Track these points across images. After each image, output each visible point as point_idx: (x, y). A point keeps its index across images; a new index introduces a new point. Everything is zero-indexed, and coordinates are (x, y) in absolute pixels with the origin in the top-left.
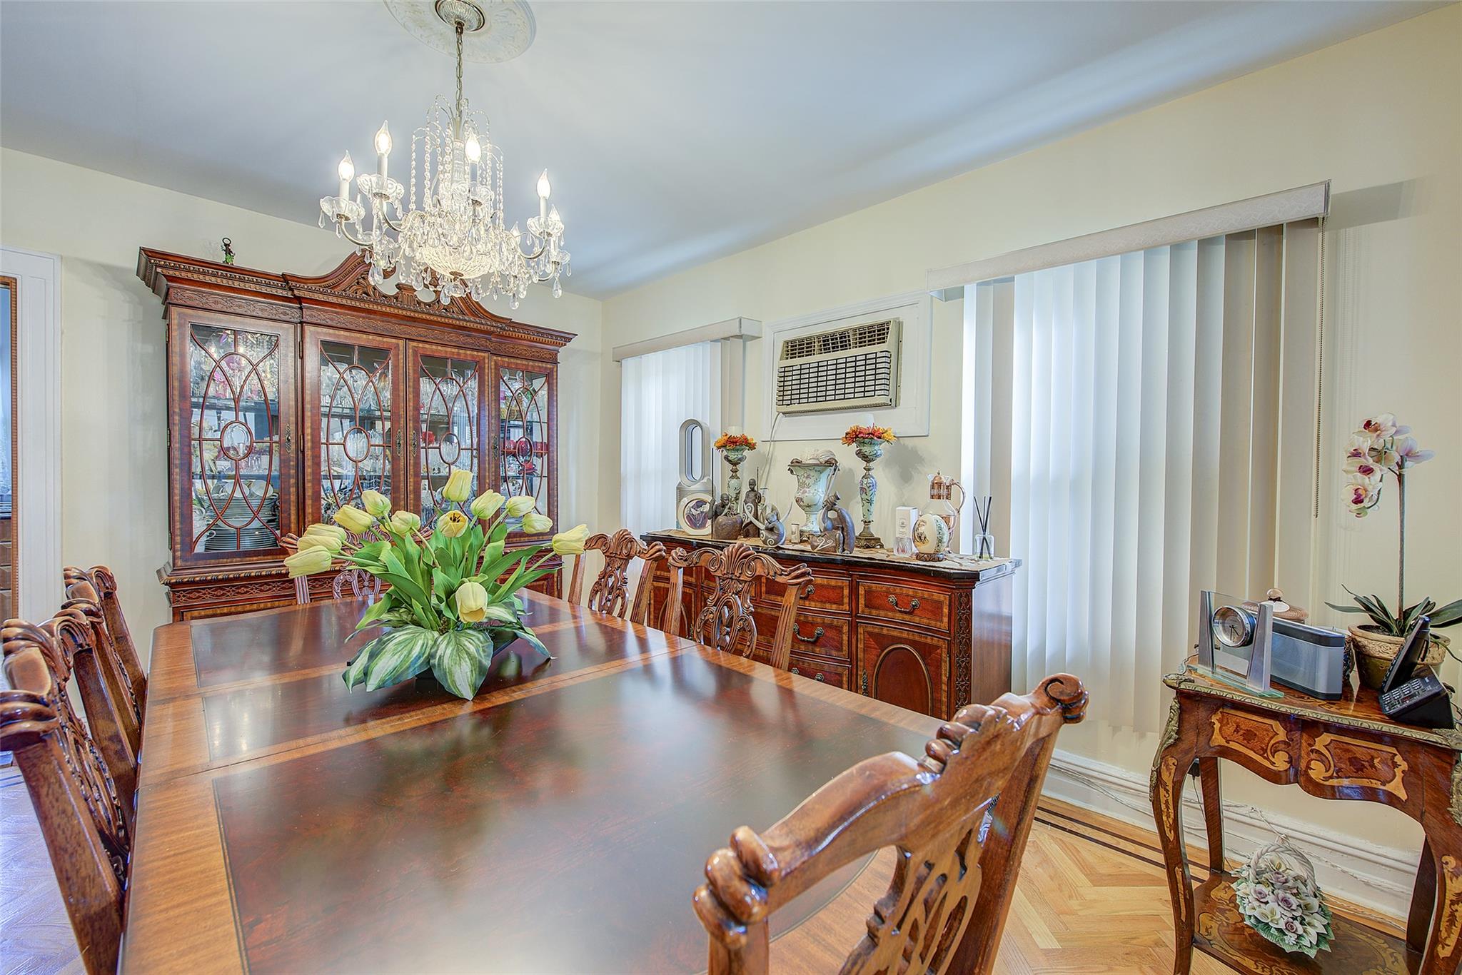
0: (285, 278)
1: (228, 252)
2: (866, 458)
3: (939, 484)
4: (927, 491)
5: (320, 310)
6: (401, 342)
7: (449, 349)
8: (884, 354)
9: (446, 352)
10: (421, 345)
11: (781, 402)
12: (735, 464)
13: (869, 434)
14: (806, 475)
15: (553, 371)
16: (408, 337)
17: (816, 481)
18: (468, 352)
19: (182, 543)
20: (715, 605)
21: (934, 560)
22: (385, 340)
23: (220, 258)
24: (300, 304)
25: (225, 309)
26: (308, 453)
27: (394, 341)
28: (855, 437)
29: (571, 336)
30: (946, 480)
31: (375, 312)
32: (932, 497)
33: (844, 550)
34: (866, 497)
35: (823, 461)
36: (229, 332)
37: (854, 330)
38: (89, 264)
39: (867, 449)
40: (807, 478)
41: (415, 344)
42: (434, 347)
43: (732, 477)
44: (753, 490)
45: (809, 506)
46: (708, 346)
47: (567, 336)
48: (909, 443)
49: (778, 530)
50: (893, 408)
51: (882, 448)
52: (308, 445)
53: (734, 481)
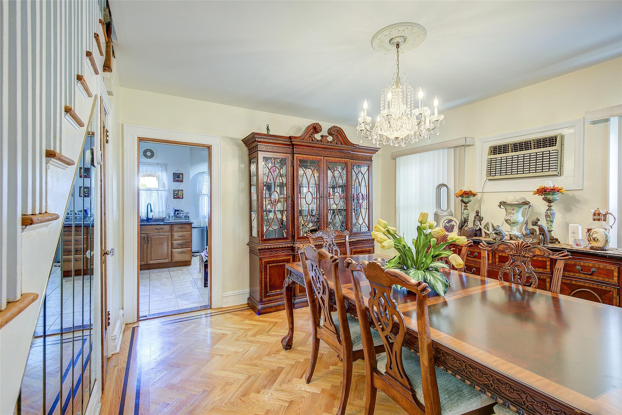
0: (290, 138)
1: (268, 129)
2: (549, 201)
3: (599, 214)
4: (591, 217)
5: (299, 148)
6: (322, 158)
7: (337, 159)
8: (555, 151)
9: (336, 160)
10: (328, 158)
11: (489, 173)
12: (466, 203)
13: (551, 190)
14: (512, 209)
15: (370, 165)
16: (324, 155)
17: (518, 211)
18: (343, 159)
19: (261, 235)
20: (509, 266)
21: (603, 250)
22: (318, 157)
23: (265, 132)
24: (293, 146)
25: (272, 151)
26: (295, 202)
27: (320, 157)
28: (543, 191)
29: (378, 149)
30: (603, 212)
31: (315, 147)
32: (594, 220)
33: (544, 244)
34: (550, 219)
35: (521, 202)
36: (272, 159)
37: (533, 140)
38: (228, 138)
39: (550, 197)
40: (513, 210)
41: (326, 158)
42: (332, 158)
43: (465, 209)
44: (478, 215)
45: (513, 223)
46: (446, 150)
47: (377, 149)
48: (570, 193)
49: (502, 234)
50: (559, 176)
51: (557, 196)
52: (295, 199)
53: (466, 211)
